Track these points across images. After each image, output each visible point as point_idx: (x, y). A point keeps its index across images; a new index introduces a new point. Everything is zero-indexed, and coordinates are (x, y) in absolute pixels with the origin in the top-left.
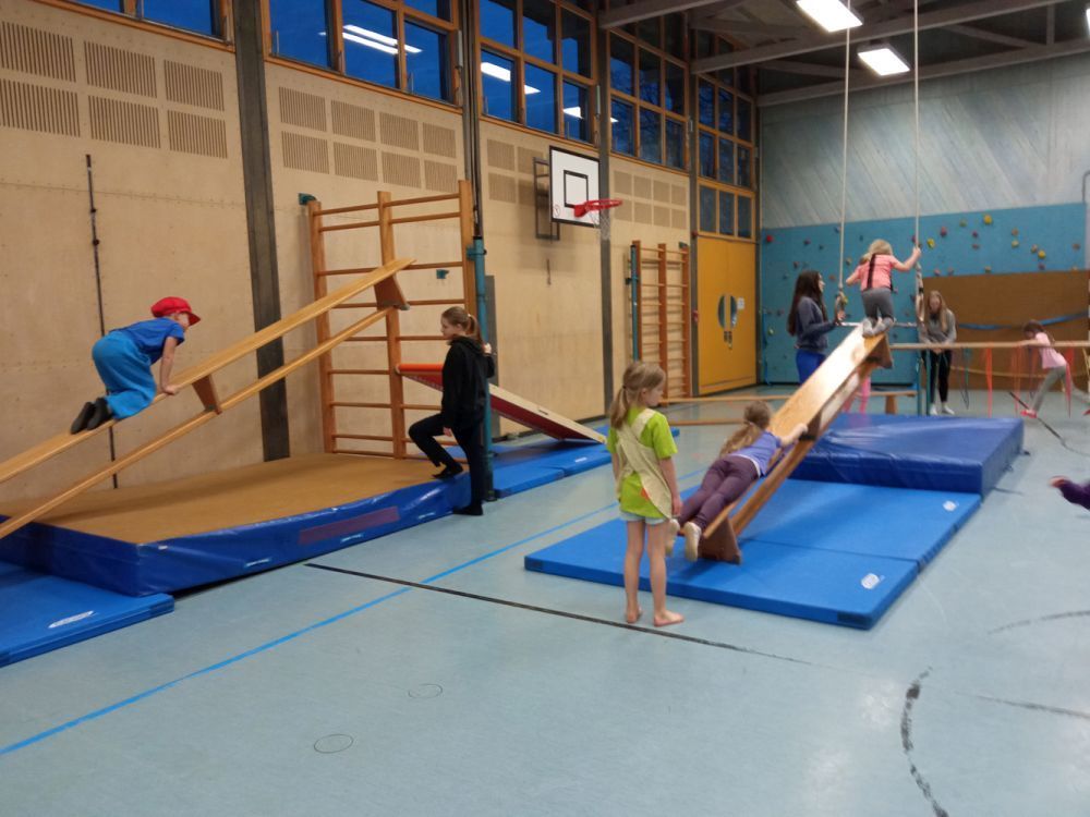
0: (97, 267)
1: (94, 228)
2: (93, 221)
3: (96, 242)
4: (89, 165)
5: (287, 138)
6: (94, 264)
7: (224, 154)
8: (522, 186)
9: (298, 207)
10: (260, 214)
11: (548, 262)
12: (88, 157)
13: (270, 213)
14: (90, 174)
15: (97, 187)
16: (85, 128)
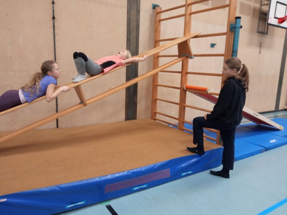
0: (54, 29)
1: (53, 11)
2: (53, 8)
3: (54, 18)
6: (53, 28)
8: (254, 10)
9: (151, 10)
10: (134, 12)
11: (261, 44)
13: (138, 12)
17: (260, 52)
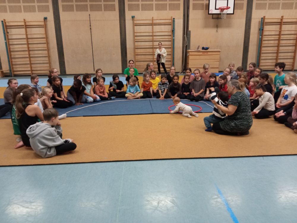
3: (91, 29)
4: (90, 16)
5: (129, 5)
6: (90, 32)
7: (115, 10)
9: (131, 19)
10: (122, 21)
11: (217, 25)
12: (89, 15)
13: (125, 20)
14: (90, 17)
15: (91, 19)
16: (89, 10)
17: (217, 31)
